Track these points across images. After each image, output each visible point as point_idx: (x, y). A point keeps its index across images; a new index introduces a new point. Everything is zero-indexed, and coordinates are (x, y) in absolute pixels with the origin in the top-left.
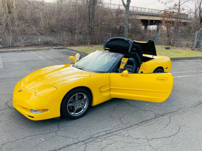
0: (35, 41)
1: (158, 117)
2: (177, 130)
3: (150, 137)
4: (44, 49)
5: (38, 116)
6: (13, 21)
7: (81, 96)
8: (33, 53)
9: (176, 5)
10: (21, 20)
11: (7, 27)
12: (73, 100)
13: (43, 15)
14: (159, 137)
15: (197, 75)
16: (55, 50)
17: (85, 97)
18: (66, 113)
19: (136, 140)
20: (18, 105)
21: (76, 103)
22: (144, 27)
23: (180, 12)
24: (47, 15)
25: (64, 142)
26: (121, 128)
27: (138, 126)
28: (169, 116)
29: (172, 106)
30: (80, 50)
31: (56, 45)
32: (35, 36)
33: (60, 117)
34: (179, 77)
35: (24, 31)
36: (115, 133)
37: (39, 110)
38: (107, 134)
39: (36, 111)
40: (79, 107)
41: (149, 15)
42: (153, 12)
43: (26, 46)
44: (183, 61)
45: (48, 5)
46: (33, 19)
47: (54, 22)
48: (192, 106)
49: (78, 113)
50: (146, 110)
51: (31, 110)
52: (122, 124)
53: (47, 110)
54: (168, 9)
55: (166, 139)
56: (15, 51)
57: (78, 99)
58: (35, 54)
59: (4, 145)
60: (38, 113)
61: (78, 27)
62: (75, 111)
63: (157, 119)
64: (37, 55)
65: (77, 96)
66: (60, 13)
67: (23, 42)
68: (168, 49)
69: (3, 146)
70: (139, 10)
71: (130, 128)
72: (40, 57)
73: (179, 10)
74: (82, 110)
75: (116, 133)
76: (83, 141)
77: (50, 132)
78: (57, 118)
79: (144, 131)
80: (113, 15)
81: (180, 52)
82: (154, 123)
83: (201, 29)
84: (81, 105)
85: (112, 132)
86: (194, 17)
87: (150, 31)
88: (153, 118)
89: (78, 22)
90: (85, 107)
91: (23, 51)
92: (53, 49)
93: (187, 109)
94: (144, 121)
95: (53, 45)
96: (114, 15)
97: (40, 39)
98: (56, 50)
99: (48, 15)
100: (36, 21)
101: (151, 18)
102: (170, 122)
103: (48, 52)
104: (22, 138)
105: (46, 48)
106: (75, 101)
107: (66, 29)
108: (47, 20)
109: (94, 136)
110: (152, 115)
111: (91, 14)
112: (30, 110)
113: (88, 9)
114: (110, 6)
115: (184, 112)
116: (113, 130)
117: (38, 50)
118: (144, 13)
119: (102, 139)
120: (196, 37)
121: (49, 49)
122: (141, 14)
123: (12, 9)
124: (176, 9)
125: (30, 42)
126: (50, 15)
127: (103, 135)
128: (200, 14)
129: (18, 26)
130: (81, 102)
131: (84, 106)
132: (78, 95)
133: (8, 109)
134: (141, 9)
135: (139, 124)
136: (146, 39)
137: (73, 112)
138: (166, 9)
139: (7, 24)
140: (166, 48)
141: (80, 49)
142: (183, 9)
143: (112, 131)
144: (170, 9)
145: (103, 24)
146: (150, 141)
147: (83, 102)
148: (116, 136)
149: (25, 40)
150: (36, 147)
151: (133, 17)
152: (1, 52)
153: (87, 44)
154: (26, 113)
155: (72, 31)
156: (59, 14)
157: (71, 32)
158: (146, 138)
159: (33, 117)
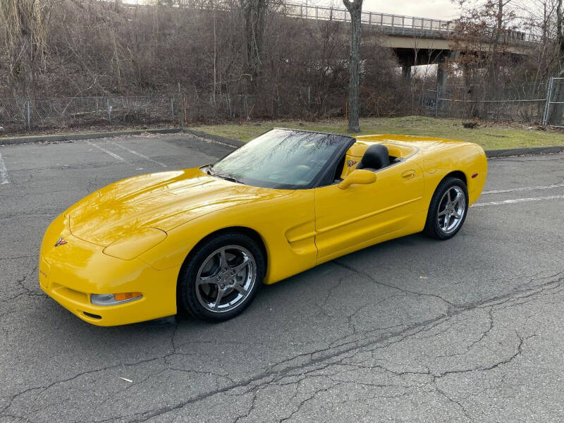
0: (97, 112)
1: (457, 313)
2: (514, 347)
3: (438, 369)
4: (125, 133)
5: (112, 315)
6: (33, 57)
7: (235, 257)
8: (94, 145)
9: (493, 5)
10: (56, 53)
11: (18, 73)
12: (212, 267)
13: (117, 39)
14: (463, 368)
15: (558, 197)
16: (153, 136)
17: (246, 258)
18: (194, 305)
19: (397, 378)
20: (55, 285)
21: (220, 273)
22: (401, 68)
23: (503, 24)
24: (129, 40)
25: (189, 387)
26: (353, 345)
27: (400, 337)
28: (488, 309)
29: (493, 280)
30: (225, 135)
31: (157, 122)
32: (96, 98)
33: (176, 316)
34: (507, 201)
35: (66, 84)
36: (335, 359)
37: (115, 295)
38: (313, 362)
39: (107, 299)
40: (231, 286)
41: (417, 37)
42: (427, 26)
43: (72, 126)
44: (516, 158)
45: (132, 13)
46: (90, 52)
47: (149, 57)
48: (552, 279)
49: (227, 305)
50: (422, 293)
51: (92, 295)
52: (355, 332)
53: (139, 295)
54: (470, 16)
55: (485, 373)
56: (42, 140)
57: (226, 264)
58: (98, 147)
59: (15, 400)
60: (112, 305)
61: (217, 71)
62: (219, 298)
63: (454, 318)
64: (104, 150)
65: (223, 254)
66: (167, 32)
67: (62, 114)
68: (472, 127)
69: (12, 400)
70: (387, 22)
71: (378, 345)
72: (112, 154)
73: (499, 17)
74: (240, 296)
75: (339, 358)
76: (244, 384)
77: (149, 358)
78: (169, 320)
79: (421, 352)
80: (313, 34)
81: (507, 135)
82: (446, 330)
83: (562, 72)
84: (235, 281)
85: (328, 357)
86: (540, 38)
87: (418, 80)
88: (444, 316)
89: (217, 58)
90: (246, 287)
91: (63, 139)
92: (149, 132)
93: (539, 290)
94: (417, 325)
95: (149, 123)
96: (318, 36)
97: (111, 107)
98: (158, 135)
99: (133, 39)
100: (98, 57)
101: (423, 45)
102: (492, 326)
103: (134, 141)
104: (67, 378)
105: (129, 130)
106: (219, 270)
107: (184, 78)
108: (130, 52)
109: (275, 369)
110: (439, 307)
111: (254, 33)
112: (89, 297)
113: (244, 20)
114: (304, 13)
115: (530, 298)
116: (332, 351)
117: (108, 136)
118: (401, 29)
119: (300, 377)
120: (549, 93)
121: (139, 133)
122: (393, 32)
123: (32, 21)
124: (490, 15)
125: (84, 115)
126: (139, 40)
127: (303, 366)
128: (559, 28)
129: (50, 70)
130: (234, 271)
131: (244, 284)
132: (227, 251)
133: (25, 297)
134: (393, 20)
135: (404, 331)
136: (409, 102)
137: (212, 300)
138: (464, 15)
139: (20, 64)
140: (467, 126)
141: (224, 132)
142: (511, 16)
143: (327, 353)
144: (473, 16)
145: (287, 61)
146: (438, 380)
147: (242, 274)
148: (340, 366)
149: (69, 110)
150: (109, 402)
151: (372, 41)
152: (4, 143)
153: (245, 118)
154: (78, 306)
155: (200, 83)
156: (165, 35)
157: (198, 84)
158: (426, 370)
159: (99, 317)
